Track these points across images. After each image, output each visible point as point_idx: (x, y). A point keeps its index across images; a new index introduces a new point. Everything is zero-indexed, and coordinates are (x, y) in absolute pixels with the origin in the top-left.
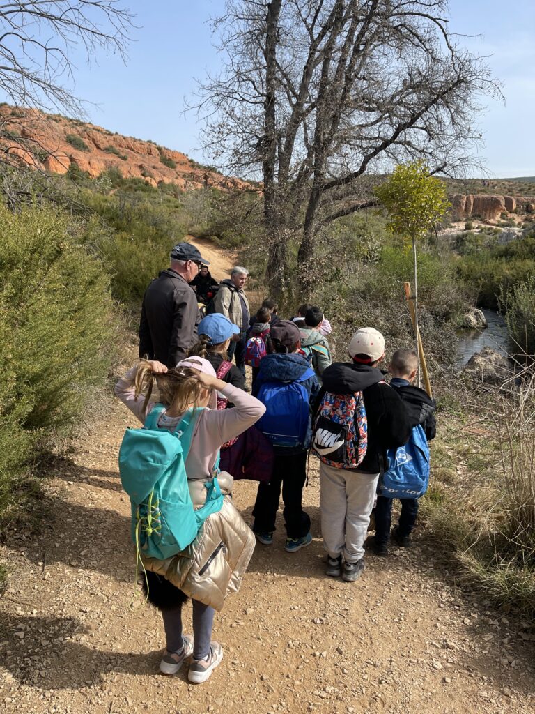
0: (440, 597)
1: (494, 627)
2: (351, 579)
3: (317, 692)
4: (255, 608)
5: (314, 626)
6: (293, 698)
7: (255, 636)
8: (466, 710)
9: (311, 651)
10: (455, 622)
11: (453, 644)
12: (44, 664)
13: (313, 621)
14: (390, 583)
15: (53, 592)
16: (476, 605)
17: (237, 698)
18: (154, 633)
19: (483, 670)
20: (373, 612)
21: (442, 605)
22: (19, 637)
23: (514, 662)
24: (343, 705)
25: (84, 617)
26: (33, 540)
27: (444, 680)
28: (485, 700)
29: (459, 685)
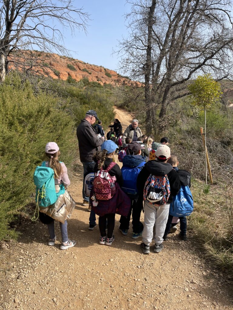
0: (195, 262)
1: (216, 277)
2: (158, 252)
3: (133, 295)
4: (114, 259)
5: (137, 269)
6: (122, 295)
7: (112, 270)
8: (195, 309)
9: (134, 278)
10: (199, 273)
11: (196, 282)
12: (28, 272)
13: (137, 267)
14: (174, 255)
15: (36, 245)
16: (210, 267)
17: (99, 293)
18: (72, 265)
19: (206, 294)
20: (164, 266)
21: (195, 266)
22: (20, 261)
23: (221, 292)
24: (142, 301)
25: (46, 256)
26: (32, 225)
27: (188, 296)
28: (204, 306)
29: (194, 298)
